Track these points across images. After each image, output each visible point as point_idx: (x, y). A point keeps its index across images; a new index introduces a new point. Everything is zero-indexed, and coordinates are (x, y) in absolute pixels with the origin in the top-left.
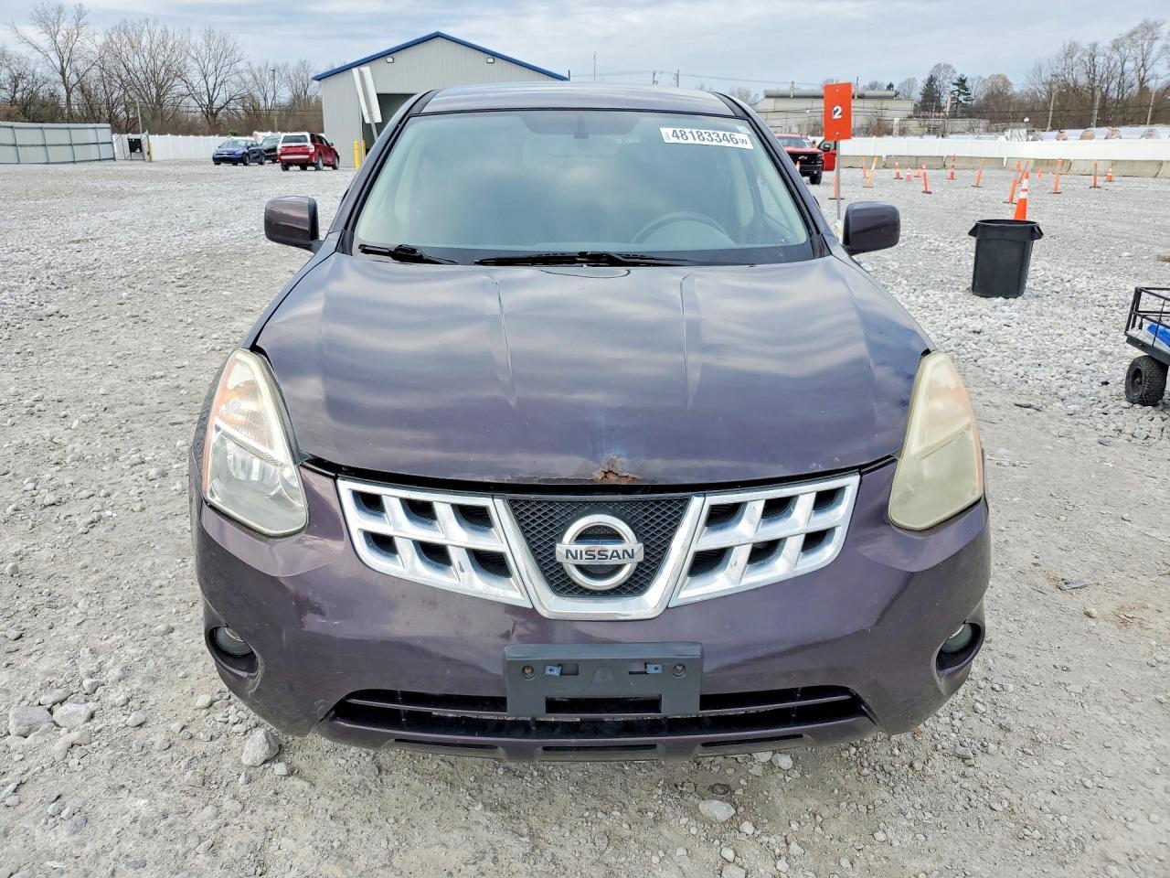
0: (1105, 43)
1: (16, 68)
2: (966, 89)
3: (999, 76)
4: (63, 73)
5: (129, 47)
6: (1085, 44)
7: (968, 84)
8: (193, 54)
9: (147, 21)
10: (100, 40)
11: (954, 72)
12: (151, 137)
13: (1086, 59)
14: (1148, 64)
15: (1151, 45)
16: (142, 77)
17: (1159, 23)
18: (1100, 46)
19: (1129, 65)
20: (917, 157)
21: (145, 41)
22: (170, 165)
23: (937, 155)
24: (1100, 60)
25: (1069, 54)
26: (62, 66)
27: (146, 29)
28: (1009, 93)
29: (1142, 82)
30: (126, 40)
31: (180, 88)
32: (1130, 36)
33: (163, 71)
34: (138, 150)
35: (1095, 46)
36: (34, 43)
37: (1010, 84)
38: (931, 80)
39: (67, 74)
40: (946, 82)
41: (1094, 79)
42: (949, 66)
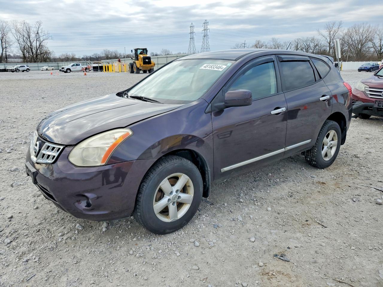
1: (316, 43)
4: (330, 44)
5: (355, 33)
8: (378, 33)
9: (363, 24)
10: (346, 31)
12: (343, 62)
16: (356, 42)
21: (361, 31)
22: (346, 72)
26: (330, 41)
27: (363, 26)
30: (354, 30)
31: (370, 44)
33: (365, 40)
34: (337, 67)
36: (323, 35)
39: (331, 43)
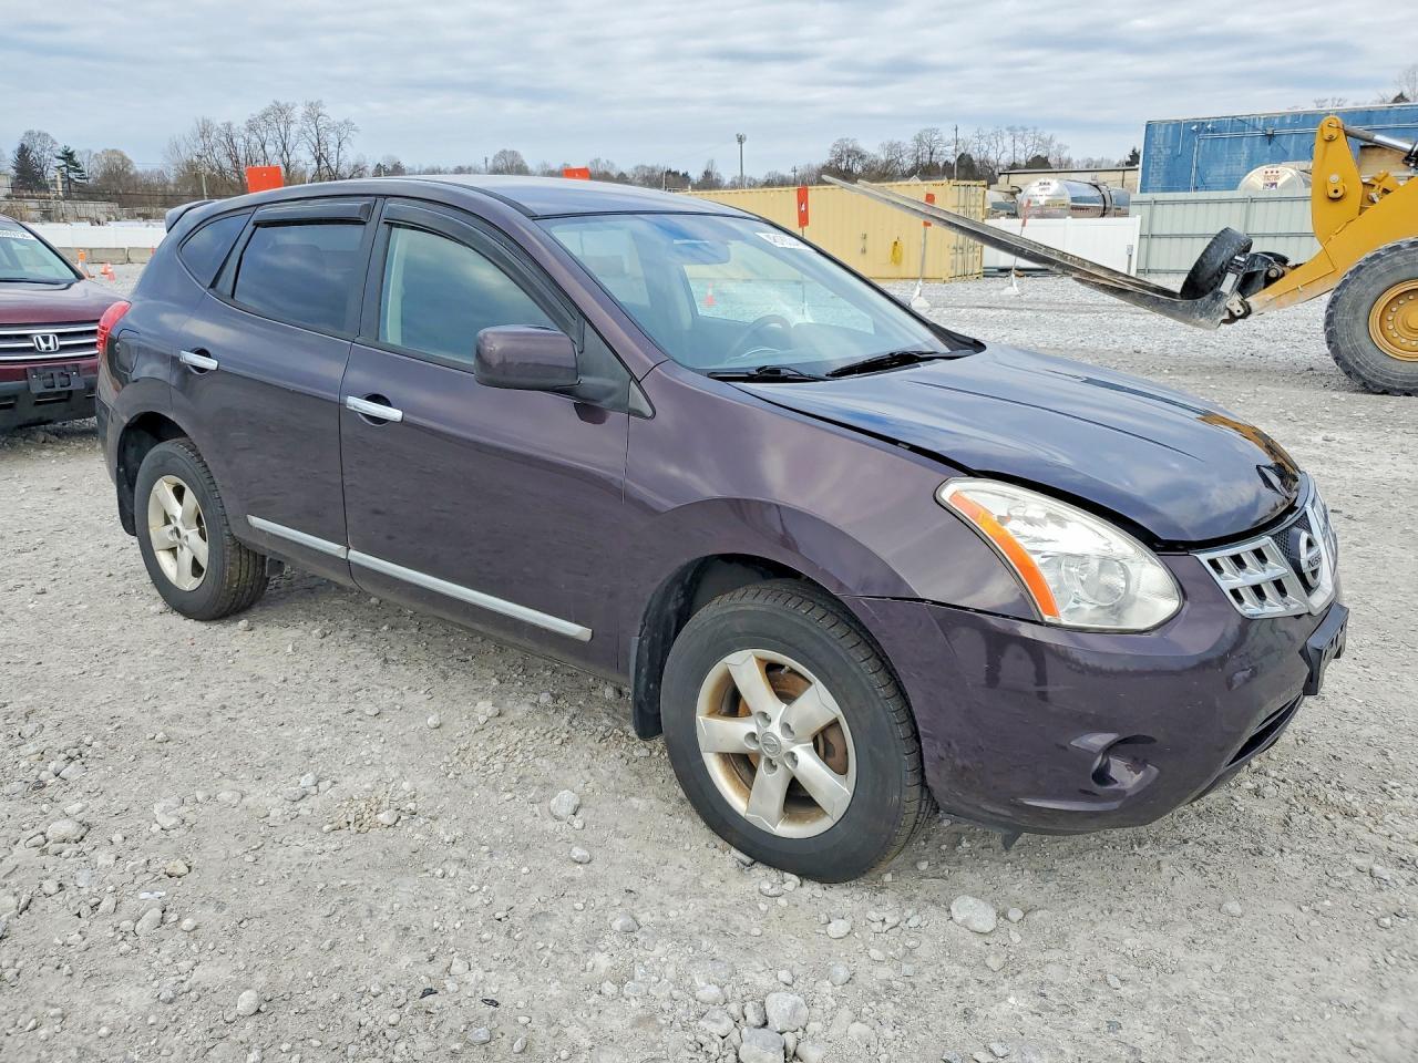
0: (239, 124)
2: (77, 165)
3: (114, 151)
6: (219, 122)
7: (77, 159)
11: (54, 142)
13: (223, 139)
14: (289, 148)
15: (286, 128)
17: (290, 106)
18: (235, 126)
19: (270, 149)
20: (91, 250)
23: (114, 246)
24: (239, 141)
25: (204, 133)
28: (132, 173)
29: (287, 167)
32: (264, 117)
35: (229, 125)
37: (130, 162)
38: (23, 152)
40: (47, 155)
41: (237, 161)
42: (46, 135)
